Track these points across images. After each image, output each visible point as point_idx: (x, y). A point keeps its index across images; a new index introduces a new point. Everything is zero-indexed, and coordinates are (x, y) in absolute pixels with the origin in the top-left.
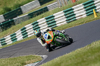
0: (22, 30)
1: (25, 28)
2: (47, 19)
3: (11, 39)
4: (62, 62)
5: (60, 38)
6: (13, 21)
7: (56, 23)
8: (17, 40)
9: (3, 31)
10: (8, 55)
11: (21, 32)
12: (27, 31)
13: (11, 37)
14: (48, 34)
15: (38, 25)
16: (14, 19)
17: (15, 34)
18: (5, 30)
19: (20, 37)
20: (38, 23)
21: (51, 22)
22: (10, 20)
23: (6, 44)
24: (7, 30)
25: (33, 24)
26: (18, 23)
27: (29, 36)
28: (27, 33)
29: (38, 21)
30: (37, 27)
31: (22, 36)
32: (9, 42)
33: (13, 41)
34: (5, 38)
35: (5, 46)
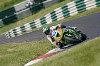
0: (51, 14)
1: (55, 12)
2: (76, 2)
3: (41, 22)
4: (92, 46)
5: (70, 35)
6: (42, 5)
7: (86, 7)
8: (47, 24)
9: (33, 14)
10: (38, 39)
11: (51, 15)
12: (56, 15)
13: (40, 21)
14: (57, 31)
15: (67, 9)
16: (44, 2)
17: (45, 18)
18: (35, 13)
19: (49, 20)
20: (67, 6)
21: (80, 6)
22: (39, 4)
23: (36, 27)
24: (37, 14)
25: (62, 8)
26: (48, 7)
27: (58, 20)
28: (56, 17)
29: (67, 5)
30: (67, 11)
31: (52, 20)
32: (38, 26)
33: (42, 24)
34: (35, 21)
35: (34, 30)
